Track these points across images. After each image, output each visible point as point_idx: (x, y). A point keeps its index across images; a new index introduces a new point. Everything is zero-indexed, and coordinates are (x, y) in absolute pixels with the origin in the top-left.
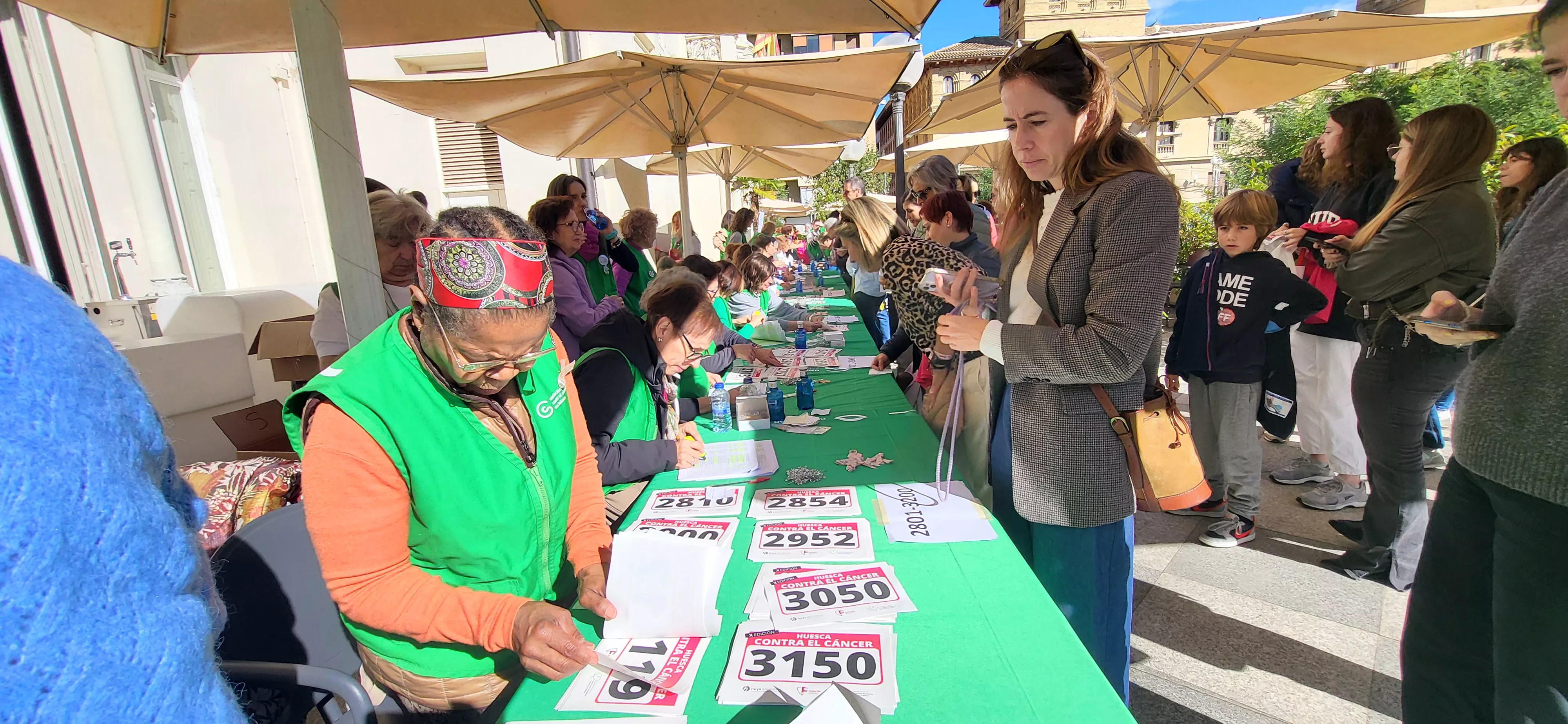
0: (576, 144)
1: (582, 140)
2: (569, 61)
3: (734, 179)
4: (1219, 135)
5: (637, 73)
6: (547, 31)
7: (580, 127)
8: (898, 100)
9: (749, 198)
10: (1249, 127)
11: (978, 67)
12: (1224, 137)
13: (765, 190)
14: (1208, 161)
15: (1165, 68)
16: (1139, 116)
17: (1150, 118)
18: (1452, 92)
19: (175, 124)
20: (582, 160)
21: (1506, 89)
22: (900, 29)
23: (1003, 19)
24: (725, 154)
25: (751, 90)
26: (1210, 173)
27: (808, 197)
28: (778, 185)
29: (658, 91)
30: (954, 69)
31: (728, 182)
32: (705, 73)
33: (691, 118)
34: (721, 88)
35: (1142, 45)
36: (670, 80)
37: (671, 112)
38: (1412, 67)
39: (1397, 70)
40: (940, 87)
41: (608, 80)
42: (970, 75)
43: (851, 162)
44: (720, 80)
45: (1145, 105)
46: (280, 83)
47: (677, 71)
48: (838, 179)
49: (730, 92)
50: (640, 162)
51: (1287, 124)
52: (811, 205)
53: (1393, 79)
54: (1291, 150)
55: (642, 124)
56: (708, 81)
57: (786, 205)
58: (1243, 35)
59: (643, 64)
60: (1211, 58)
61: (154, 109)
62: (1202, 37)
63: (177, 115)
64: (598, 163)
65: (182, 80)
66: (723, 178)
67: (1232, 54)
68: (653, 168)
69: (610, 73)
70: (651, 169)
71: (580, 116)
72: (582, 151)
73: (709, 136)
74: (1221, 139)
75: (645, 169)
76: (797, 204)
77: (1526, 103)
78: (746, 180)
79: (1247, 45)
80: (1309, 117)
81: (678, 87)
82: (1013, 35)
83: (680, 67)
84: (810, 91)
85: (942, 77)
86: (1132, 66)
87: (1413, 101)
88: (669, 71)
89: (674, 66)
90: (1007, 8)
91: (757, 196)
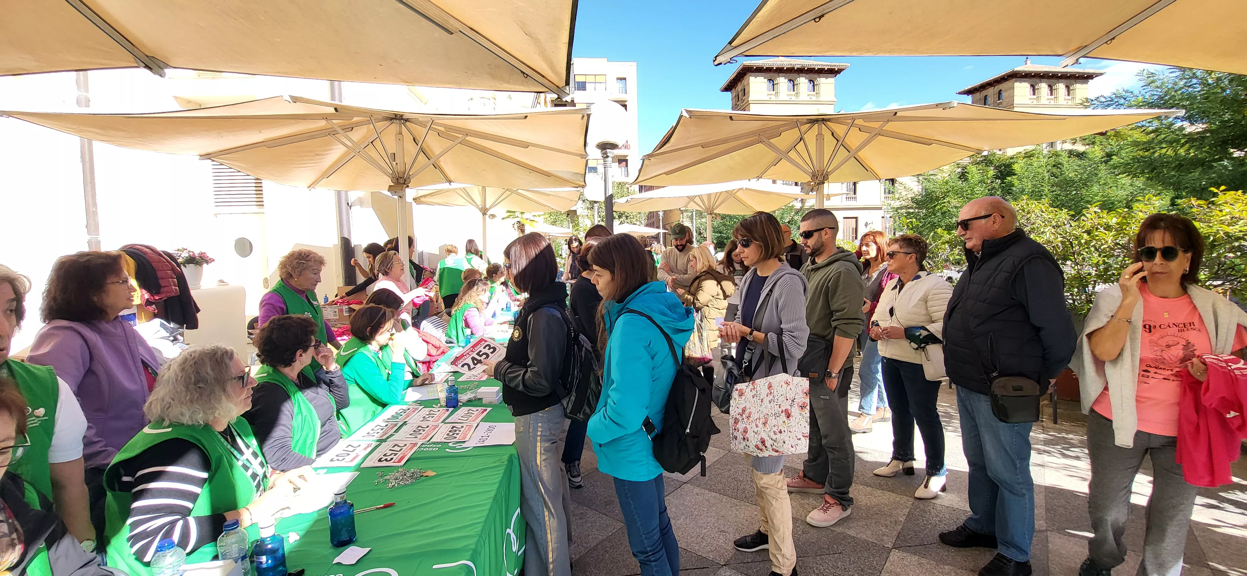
6: (149, 68)
9: (516, 226)
10: (905, 188)
14: (880, 209)
15: (829, 142)
16: (809, 179)
17: (818, 181)
18: (1040, 170)
21: (1076, 171)
24: (482, 192)
25: (473, 140)
26: (883, 217)
31: (484, 214)
38: (1011, 152)
39: (1001, 153)
45: (814, 170)
47: (399, 119)
51: (931, 186)
53: (1000, 158)
54: (935, 206)
60: (865, 136)
62: (853, 118)
66: (480, 210)
67: (880, 133)
77: (1090, 181)
79: (891, 126)
80: (947, 183)
81: (401, 133)
83: (402, 116)
84: (523, 144)
87: (1015, 174)
89: (396, 115)
90: (737, 94)
91: (523, 225)
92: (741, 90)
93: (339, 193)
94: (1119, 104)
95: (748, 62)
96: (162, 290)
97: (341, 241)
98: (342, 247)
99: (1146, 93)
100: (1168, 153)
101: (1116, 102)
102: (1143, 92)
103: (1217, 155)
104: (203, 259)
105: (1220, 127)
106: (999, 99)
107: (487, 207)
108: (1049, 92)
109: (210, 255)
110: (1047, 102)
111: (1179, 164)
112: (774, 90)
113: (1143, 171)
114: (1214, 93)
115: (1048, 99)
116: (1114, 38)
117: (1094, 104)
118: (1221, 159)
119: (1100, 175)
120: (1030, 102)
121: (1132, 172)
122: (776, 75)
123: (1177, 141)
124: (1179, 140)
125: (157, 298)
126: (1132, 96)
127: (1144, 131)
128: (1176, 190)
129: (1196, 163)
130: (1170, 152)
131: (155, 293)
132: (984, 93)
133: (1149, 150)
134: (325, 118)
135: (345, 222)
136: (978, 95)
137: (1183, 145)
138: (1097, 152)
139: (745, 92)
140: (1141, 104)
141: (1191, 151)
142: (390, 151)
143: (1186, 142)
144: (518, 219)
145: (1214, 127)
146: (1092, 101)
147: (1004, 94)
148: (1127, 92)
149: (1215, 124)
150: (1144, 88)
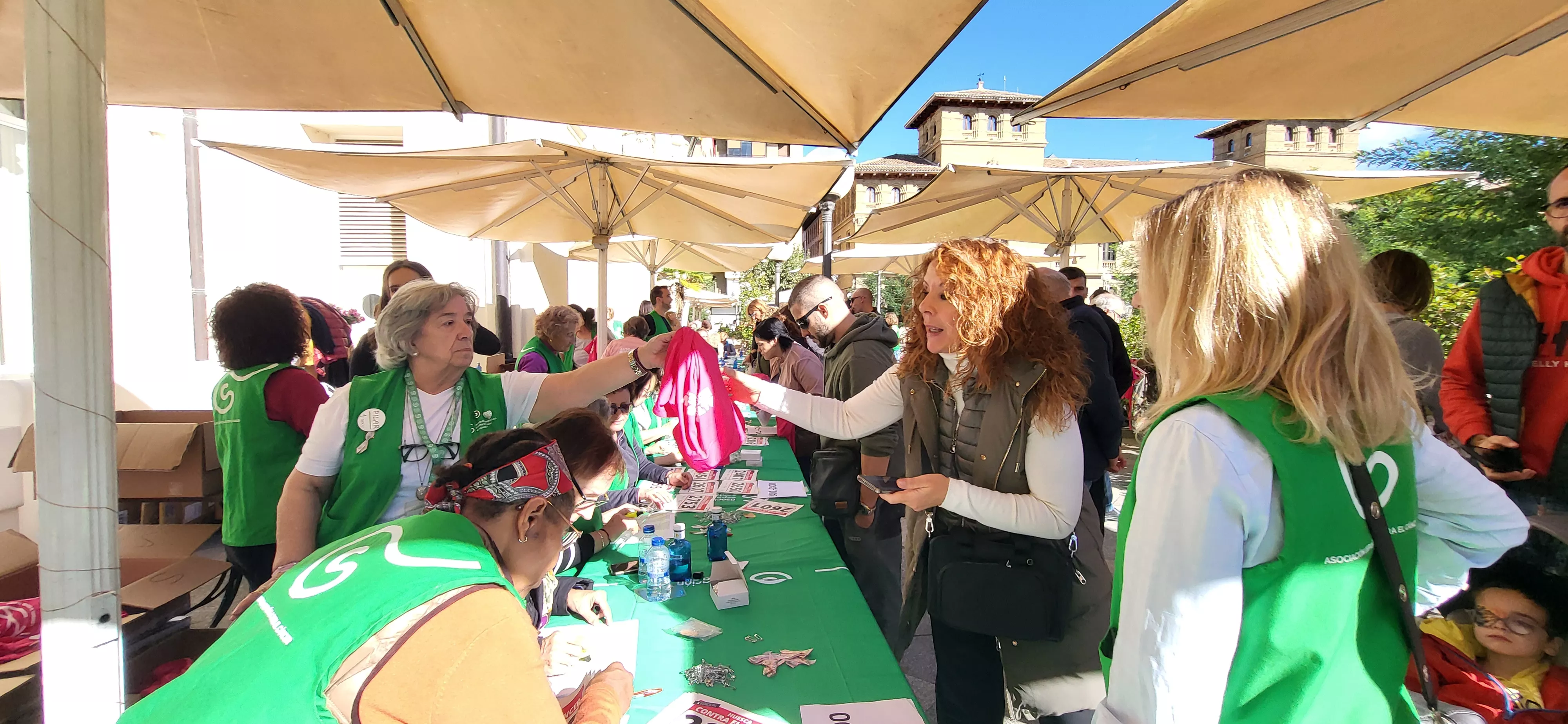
0: (491, 225)
1: (498, 222)
2: (494, 143)
3: (660, 270)
4: (1107, 255)
5: (562, 161)
6: (454, 112)
7: (498, 209)
8: (828, 209)
11: (897, 181)
12: (1111, 256)
13: (691, 281)
14: (1099, 277)
15: (1076, 198)
16: (1054, 240)
17: (1063, 243)
20: (497, 242)
22: (837, 144)
23: (922, 141)
24: (651, 246)
25: (680, 187)
27: (734, 288)
28: (705, 278)
29: (583, 182)
30: (876, 181)
31: (653, 273)
32: (634, 167)
33: (617, 209)
34: (650, 183)
35: (1056, 176)
36: (597, 172)
37: (595, 203)
40: (864, 196)
41: (530, 166)
42: (891, 187)
43: (778, 261)
44: (649, 175)
45: (1059, 230)
47: (604, 163)
48: (764, 273)
49: (659, 188)
50: (562, 248)
52: (737, 297)
55: (563, 211)
56: (637, 175)
57: (713, 295)
58: (1146, 175)
59: (566, 153)
62: (1110, 174)
64: (514, 247)
66: (649, 269)
67: (1135, 190)
68: (575, 254)
69: (531, 159)
70: (572, 255)
71: (496, 199)
72: (498, 233)
73: (635, 228)
74: (1109, 259)
75: (567, 255)
76: (723, 296)
78: (672, 271)
79: (1149, 183)
81: (605, 178)
82: (931, 155)
83: (608, 159)
84: (740, 194)
85: (866, 187)
86: (1047, 193)
88: (595, 162)
89: (602, 158)
90: (925, 132)
92: (931, 128)
94: (1401, 159)
95: (941, 93)
96: (336, 350)
97: (497, 300)
98: (497, 307)
99: (1435, 144)
100: (1458, 216)
101: (1398, 156)
102: (1431, 143)
103: (1521, 219)
105: (1526, 186)
106: (1247, 145)
107: (657, 264)
108: (1310, 137)
110: (1307, 150)
111: (1472, 230)
112: (971, 129)
113: (1426, 237)
114: (1521, 145)
115: (1308, 146)
116: (1405, 105)
117: (1371, 158)
118: (1526, 225)
119: (1371, 242)
120: (1285, 149)
121: (1411, 238)
122: (974, 109)
123: (1470, 202)
124: (1473, 202)
125: (329, 359)
126: (1416, 147)
127: (1430, 190)
128: (1467, 260)
129: (1494, 229)
130: (1461, 215)
131: (329, 354)
132: (1229, 137)
133: (1435, 213)
135: (502, 278)
136: (1222, 140)
137: (1477, 208)
138: (1370, 214)
139: (935, 130)
140: (1427, 159)
141: (1488, 214)
143: (1481, 204)
145: (1519, 186)
146: (1369, 154)
147: (1253, 139)
148: (1409, 142)
149: (1520, 181)
150: (1431, 138)
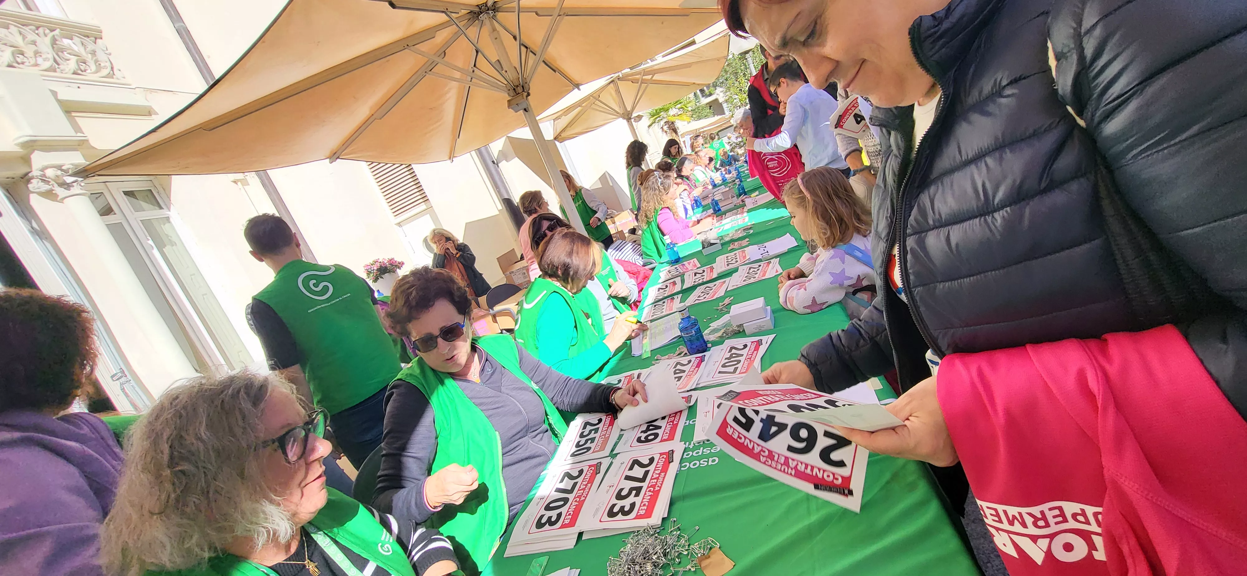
1: (456, 133)
9: (665, 128)
19: (174, 247)
43: (746, 52)
46: (239, 183)
47: (486, 12)
57: (708, 122)
61: (151, 242)
63: (174, 239)
65: (169, 210)
66: (624, 118)
91: (673, 123)
93: (479, 151)
97: (504, 203)
98: (507, 209)
104: (393, 265)
107: (629, 110)
109: (398, 259)
134: (406, 47)
135: (499, 183)
142: (494, 60)
144: (665, 120)
